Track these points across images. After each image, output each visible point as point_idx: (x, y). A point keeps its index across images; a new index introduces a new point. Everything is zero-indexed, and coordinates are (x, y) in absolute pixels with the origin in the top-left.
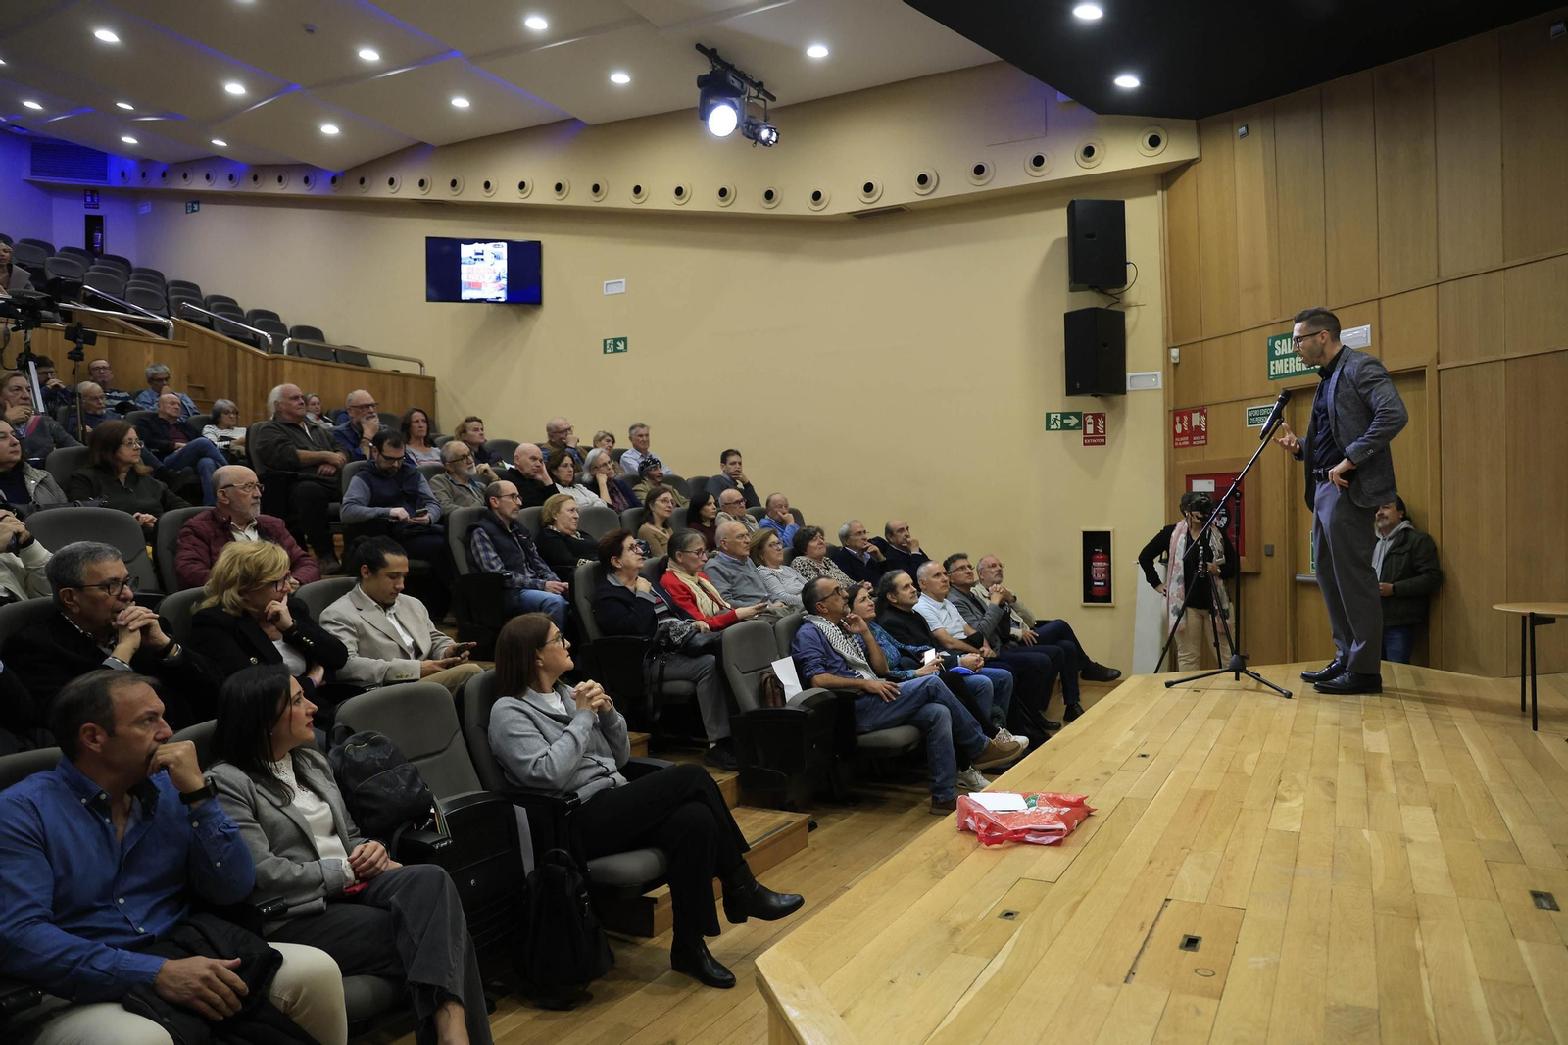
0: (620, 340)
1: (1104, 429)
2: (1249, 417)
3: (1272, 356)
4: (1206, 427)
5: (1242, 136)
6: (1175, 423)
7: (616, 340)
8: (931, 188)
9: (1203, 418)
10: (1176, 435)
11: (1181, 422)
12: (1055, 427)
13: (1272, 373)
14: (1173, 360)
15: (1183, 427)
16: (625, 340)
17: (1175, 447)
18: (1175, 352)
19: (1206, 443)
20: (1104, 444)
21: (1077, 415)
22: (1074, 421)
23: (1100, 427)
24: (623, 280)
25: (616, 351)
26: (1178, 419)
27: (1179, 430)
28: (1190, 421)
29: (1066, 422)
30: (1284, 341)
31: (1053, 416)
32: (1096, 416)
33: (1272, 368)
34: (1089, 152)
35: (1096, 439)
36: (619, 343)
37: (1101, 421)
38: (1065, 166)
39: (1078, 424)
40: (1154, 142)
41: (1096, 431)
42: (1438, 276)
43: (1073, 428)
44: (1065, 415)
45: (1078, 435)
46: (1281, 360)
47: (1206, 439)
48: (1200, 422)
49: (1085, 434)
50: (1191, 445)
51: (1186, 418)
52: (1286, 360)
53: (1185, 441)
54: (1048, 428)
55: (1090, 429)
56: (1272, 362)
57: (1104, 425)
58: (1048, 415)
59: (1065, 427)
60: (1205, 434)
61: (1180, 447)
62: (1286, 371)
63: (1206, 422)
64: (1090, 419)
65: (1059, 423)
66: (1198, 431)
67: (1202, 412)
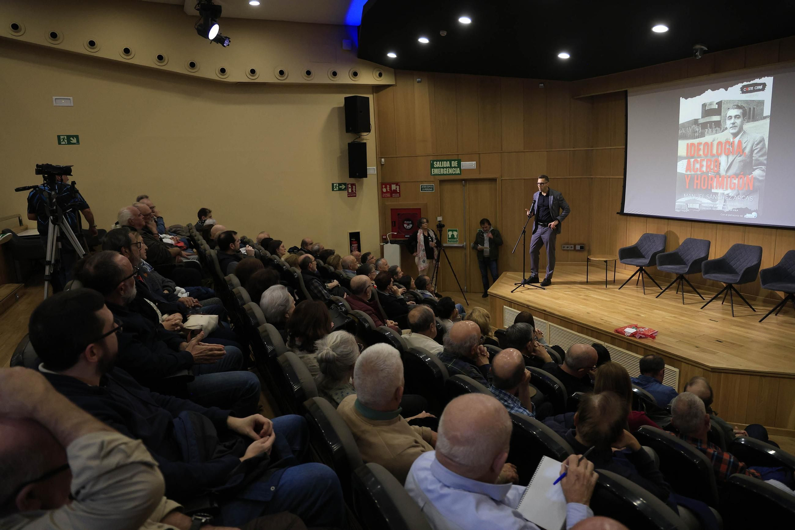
0: (73, 136)
1: (355, 190)
2: (422, 188)
3: (432, 166)
4: (399, 190)
5: (418, 82)
6: (382, 188)
7: (69, 137)
8: (285, 77)
9: (398, 187)
10: (383, 192)
11: (386, 187)
12: (336, 189)
13: (433, 173)
14: (382, 163)
15: (387, 190)
16: (77, 137)
17: (382, 197)
18: (383, 160)
19: (400, 197)
20: (355, 196)
21: (345, 184)
22: (343, 187)
23: (354, 189)
24: (71, 98)
25: (69, 143)
26: (384, 186)
27: (384, 190)
28: (390, 188)
29: (341, 187)
30: (438, 162)
31: (335, 185)
32: (352, 185)
33: (433, 171)
34: (355, 74)
35: (352, 194)
36: (71, 138)
37: (354, 187)
38: (345, 78)
39: (345, 188)
40: (380, 75)
41: (352, 191)
42: (502, 150)
43: (343, 190)
44: (340, 184)
45: (345, 193)
46: (437, 169)
47: (400, 195)
48: (396, 188)
49: (348, 192)
50: (391, 196)
51: (388, 186)
52: (439, 169)
53: (388, 195)
54: (333, 190)
55: (350, 190)
56: (433, 169)
57: (355, 188)
58: (333, 184)
59: (340, 189)
60: (399, 193)
61: (385, 197)
62: (439, 173)
63: (399, 188)
64: (350, 186)
65: (337, 188)
66: (395, 191)
67: (397, 184)
